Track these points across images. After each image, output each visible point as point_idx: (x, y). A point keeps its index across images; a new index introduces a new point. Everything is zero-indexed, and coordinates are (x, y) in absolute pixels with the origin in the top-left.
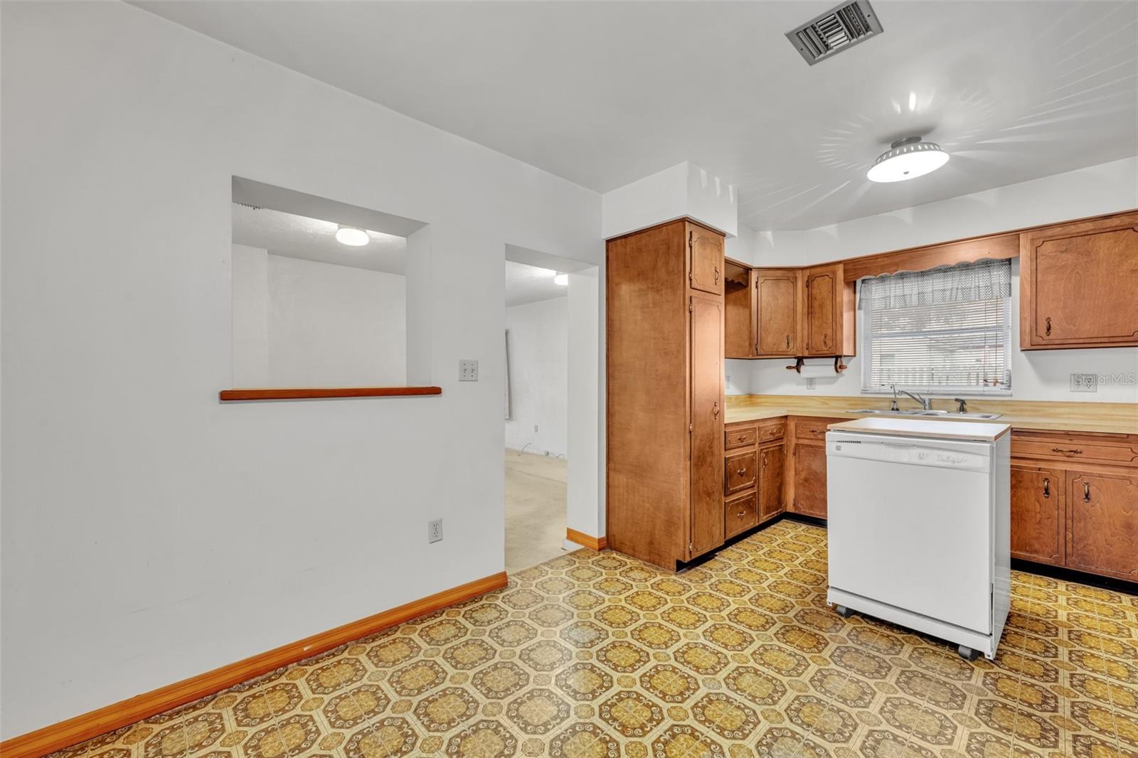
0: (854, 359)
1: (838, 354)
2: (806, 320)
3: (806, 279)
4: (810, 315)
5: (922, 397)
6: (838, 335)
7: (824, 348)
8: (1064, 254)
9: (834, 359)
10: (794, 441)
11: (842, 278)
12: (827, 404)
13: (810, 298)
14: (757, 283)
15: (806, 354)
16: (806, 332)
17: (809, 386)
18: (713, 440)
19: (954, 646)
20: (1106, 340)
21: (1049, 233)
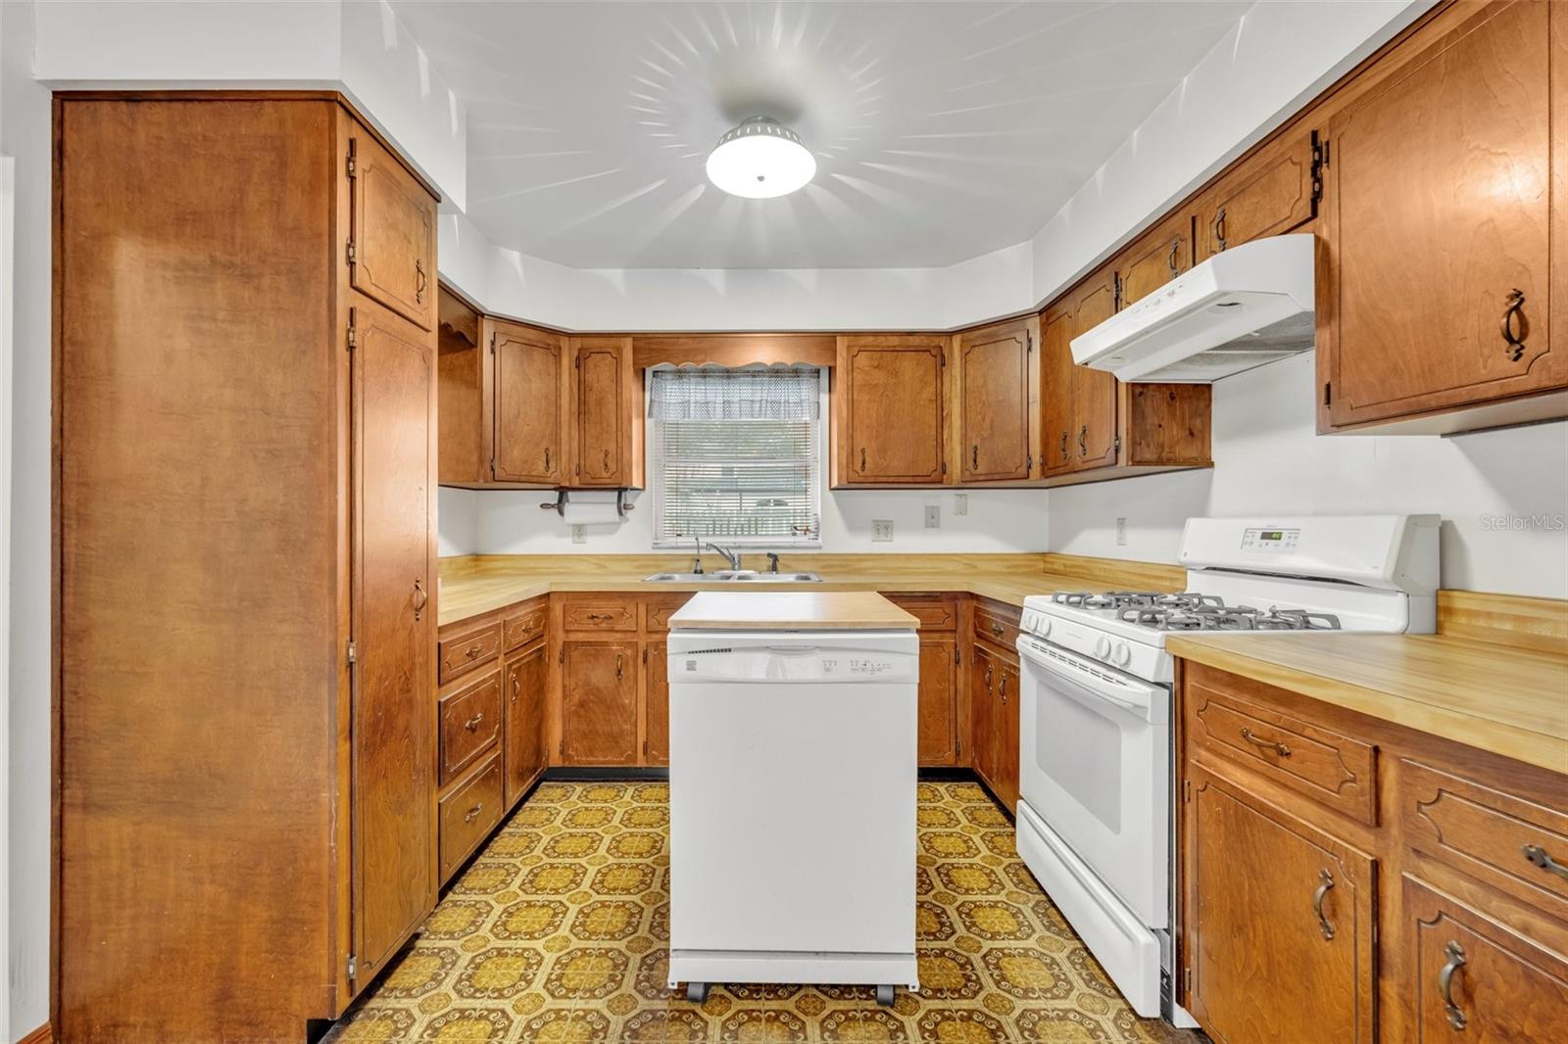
0: (642, 495)
1: (624, 485)
2: (575, 424)
3: (576, 354)
4: (582, 416)
5: (732, 552)
6: (624, 455)
7: (604, 474)
8: (876, 371)
9: (616, 493)
10: (561, 637)
11: (631, 362)
12: (605, 567)
13: (582, 387)
14: (493, 343)
15: (576, 483)
16: (575, 444)
17: (577, 539)
18: (412, 670)
19: (868, 990)
20: (910, 479)
21: (863, 341)
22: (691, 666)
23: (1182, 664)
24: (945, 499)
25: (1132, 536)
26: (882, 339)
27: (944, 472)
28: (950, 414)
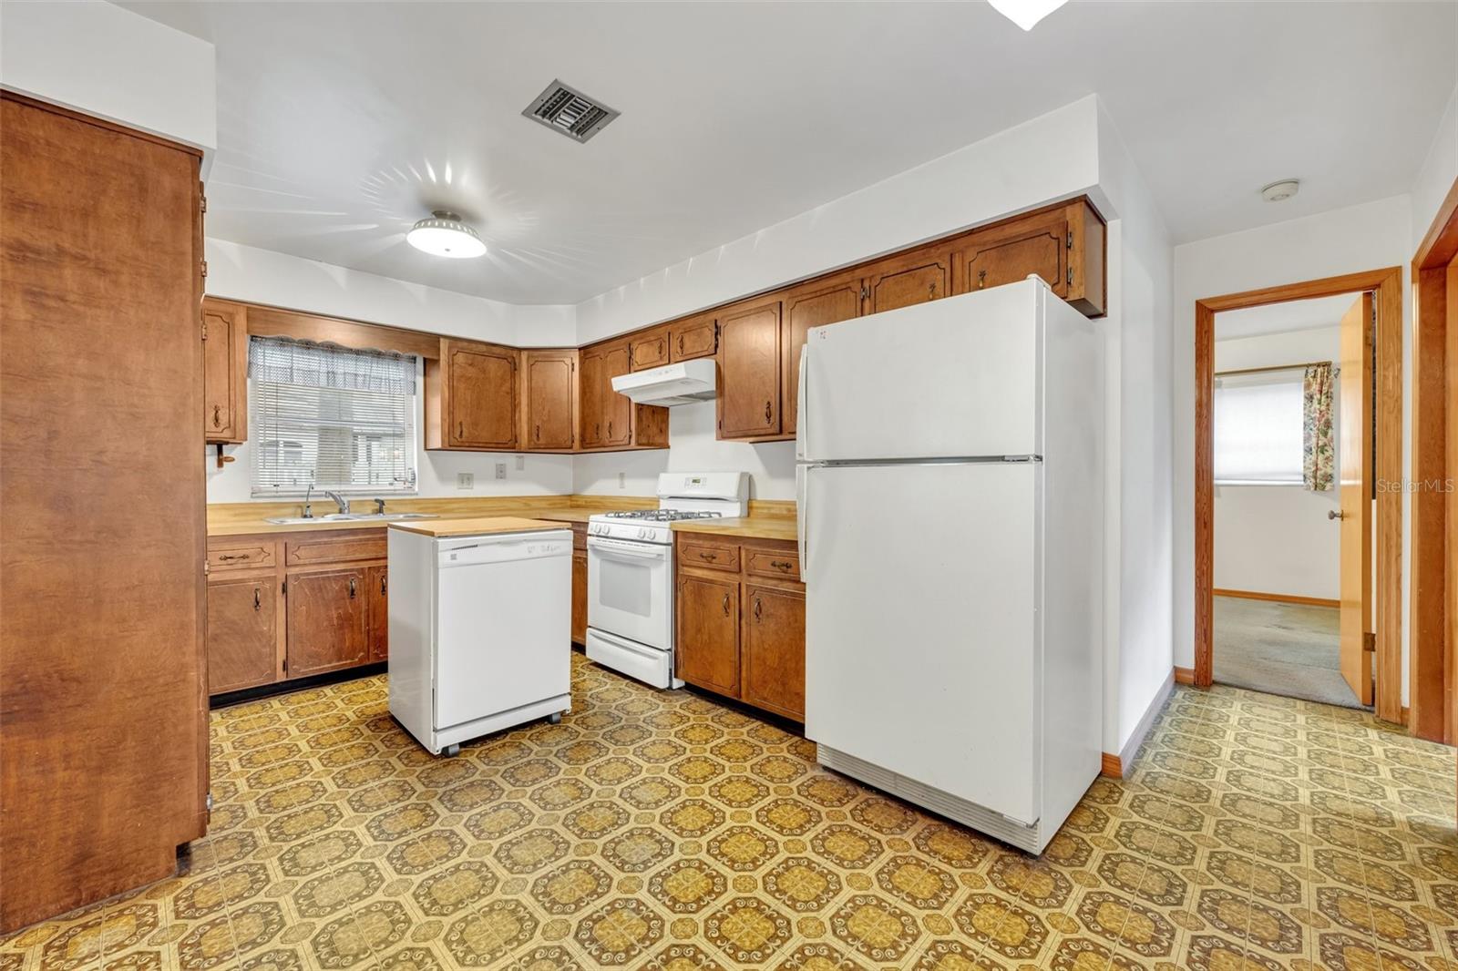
22: (454, 557)
23: (676, 533)
24: (509, 459)
25: (628, 482)
26: (474, 345)
27: (516, 442)
28: (520, 403)
